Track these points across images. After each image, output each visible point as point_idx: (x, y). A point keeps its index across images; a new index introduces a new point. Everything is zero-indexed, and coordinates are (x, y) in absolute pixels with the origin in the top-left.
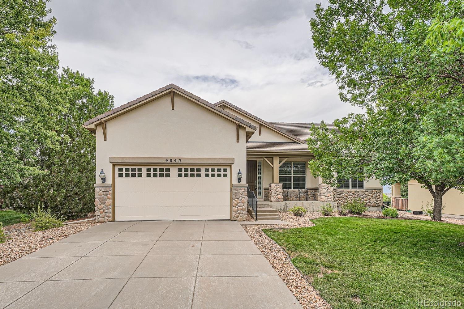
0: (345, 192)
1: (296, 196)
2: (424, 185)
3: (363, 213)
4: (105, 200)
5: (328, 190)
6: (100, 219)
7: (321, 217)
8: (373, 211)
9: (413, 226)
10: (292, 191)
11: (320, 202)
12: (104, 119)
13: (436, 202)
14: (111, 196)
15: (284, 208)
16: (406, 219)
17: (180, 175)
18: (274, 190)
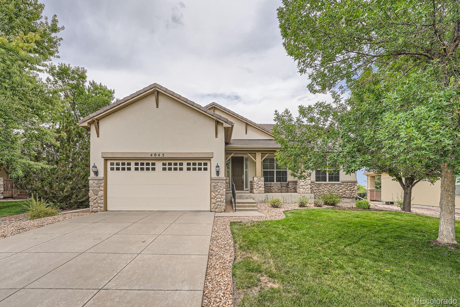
0: (322, 185)
1: (278, 189)
2: (395, 178)
3: (338, 204)
4: (98, 191)
5: (306, 183)
6: (94, 209)
7: (296, 208)
8: (347, 203)
9: (383, 219)
10: (275, 184)
11: (298, 194)
12: (95, 118)
13: (406, 194)
14: (102, 188)
15: (265, 199)
16: (377, 210)
17: (164, 169)
18: (256, 183)
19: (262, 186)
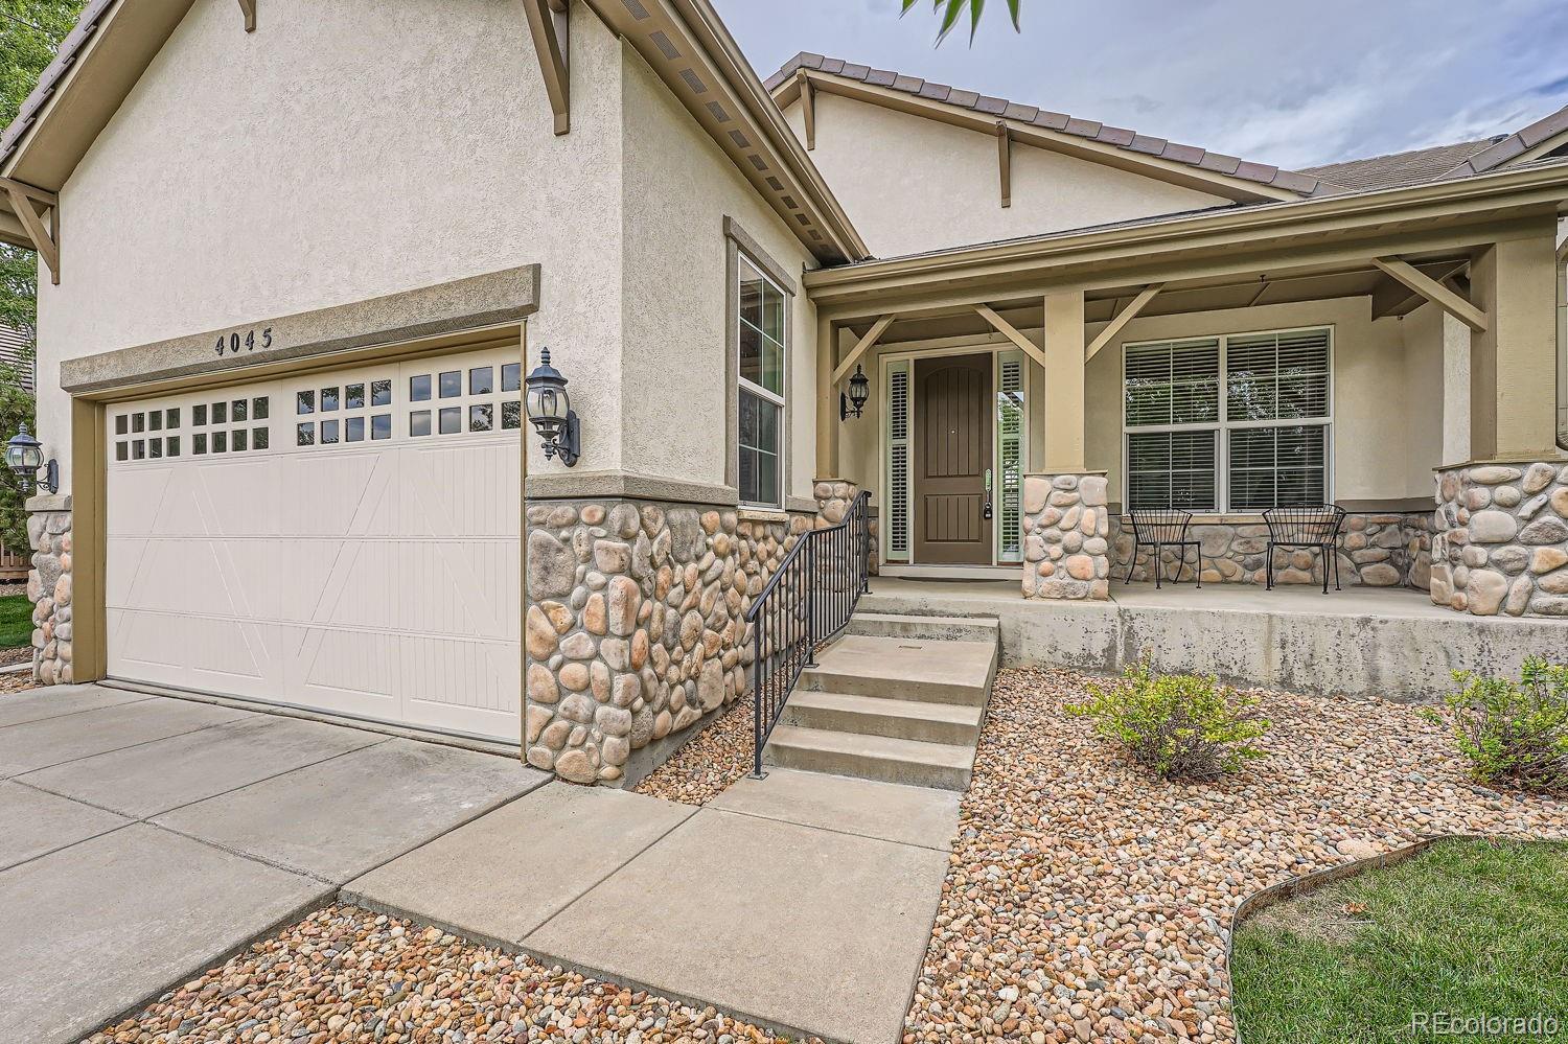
1: (1249, 560)
15: (1113, 646)
18: (1042, 519)
19: (1088, 544)
